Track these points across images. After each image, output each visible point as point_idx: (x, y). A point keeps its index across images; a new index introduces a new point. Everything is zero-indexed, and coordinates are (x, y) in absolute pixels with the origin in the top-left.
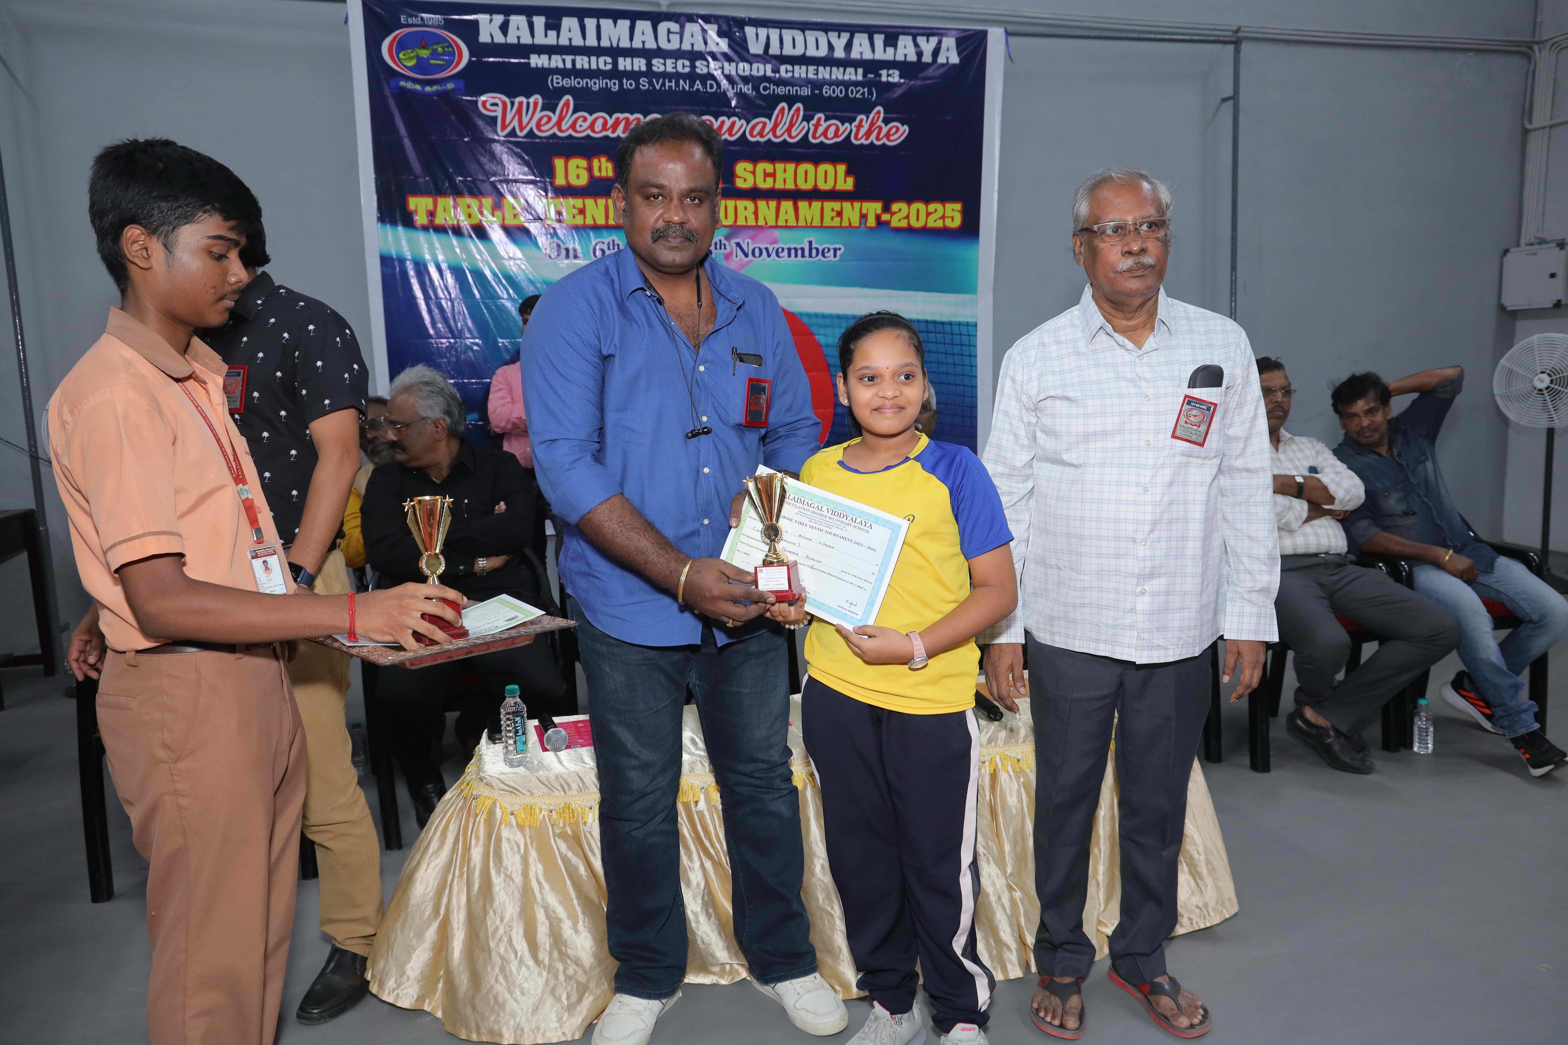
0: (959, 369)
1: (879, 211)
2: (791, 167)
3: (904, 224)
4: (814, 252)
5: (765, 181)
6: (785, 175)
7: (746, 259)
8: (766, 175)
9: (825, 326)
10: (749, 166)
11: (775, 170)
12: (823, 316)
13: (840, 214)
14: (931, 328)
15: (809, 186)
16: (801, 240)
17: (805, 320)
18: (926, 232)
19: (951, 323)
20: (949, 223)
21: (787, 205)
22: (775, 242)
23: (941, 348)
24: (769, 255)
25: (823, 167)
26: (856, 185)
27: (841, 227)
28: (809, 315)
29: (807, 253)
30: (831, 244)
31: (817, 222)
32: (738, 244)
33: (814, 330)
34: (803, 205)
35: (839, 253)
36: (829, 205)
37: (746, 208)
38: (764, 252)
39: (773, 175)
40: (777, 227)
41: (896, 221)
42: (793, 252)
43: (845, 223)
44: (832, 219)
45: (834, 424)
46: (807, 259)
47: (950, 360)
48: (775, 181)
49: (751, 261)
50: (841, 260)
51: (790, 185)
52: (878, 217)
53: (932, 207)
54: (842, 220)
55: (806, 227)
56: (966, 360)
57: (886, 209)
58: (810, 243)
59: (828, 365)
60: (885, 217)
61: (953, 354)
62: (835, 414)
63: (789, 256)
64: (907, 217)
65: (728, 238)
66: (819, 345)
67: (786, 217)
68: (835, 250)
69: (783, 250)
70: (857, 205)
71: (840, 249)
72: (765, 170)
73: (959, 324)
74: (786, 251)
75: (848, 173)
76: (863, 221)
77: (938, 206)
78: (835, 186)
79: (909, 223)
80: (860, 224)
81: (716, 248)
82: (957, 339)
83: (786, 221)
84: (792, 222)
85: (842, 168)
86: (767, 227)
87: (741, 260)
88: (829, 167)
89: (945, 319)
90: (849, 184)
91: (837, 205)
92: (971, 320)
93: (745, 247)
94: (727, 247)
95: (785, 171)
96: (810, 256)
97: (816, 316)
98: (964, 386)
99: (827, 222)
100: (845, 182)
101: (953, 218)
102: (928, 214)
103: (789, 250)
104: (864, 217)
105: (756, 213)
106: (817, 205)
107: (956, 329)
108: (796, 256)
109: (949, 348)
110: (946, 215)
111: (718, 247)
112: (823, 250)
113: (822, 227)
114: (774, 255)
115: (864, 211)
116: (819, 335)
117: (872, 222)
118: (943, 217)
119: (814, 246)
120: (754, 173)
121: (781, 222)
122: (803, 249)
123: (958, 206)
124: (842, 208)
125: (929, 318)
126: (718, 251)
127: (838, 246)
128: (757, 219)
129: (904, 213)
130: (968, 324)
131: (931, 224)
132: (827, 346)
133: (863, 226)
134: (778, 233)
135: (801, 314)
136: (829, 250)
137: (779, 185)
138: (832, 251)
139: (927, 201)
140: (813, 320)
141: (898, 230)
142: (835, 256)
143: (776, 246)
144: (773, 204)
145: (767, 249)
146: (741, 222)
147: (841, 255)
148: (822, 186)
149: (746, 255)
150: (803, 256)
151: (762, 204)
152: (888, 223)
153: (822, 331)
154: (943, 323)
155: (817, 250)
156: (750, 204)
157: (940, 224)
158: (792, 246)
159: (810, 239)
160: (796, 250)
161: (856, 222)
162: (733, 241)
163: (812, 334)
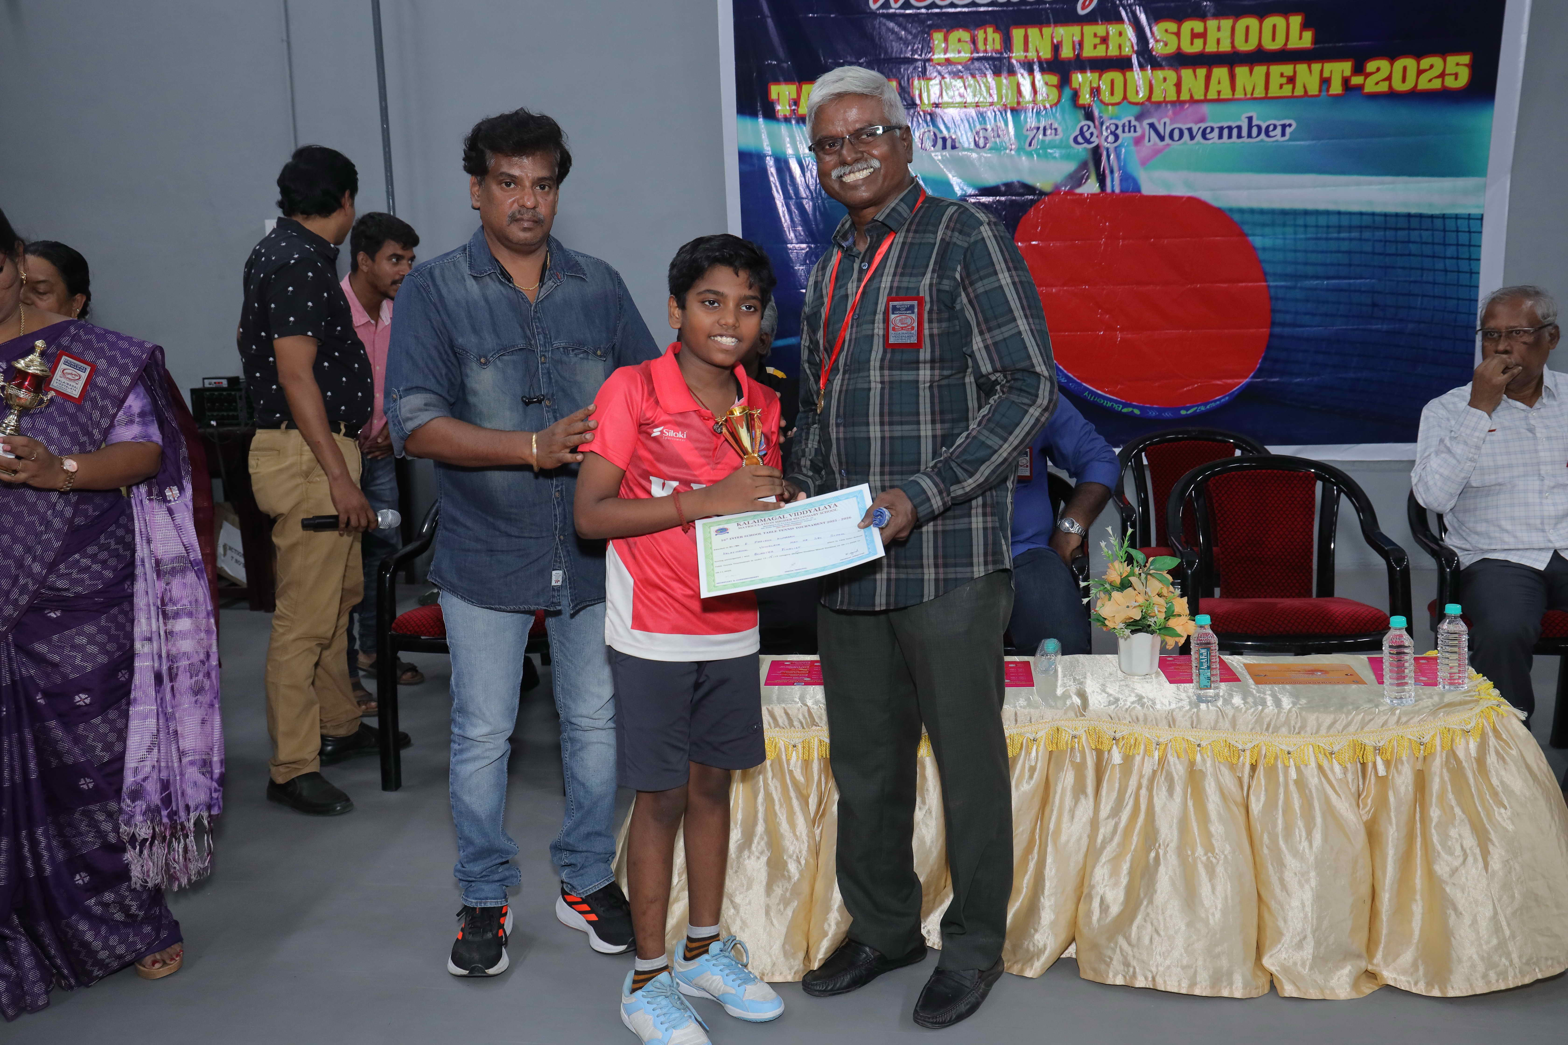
0: (1452, 277)
1: (1348, 73)
2: (1227, 23)
3: (1384, 87)
4: (1255, 131)
5: (1192, 43)
6: (1219, 35)
7: (1161, 144)
8: (1194, 36)
9: (1264, 225)
10: (1172, 26)
11: (1206, 29)
12: (1262, 212)
13: (1292, 80)
14: (1414, 223)
15: (1251, 46)
16: (1238, 116)
17: (1236, 217)
18: (1416, 96)
19: (1444, 217)
20: (1450, 82)
21: (1221, 73)
22: (1202, 120)
23: (1427, 250)
24: (1192, 137)
25: (1269, 22)
26: (1315, 41)
27: (1292, 97)
28: (1241, 211)
29: (1245, 132)
30: (1279, 120)
31: (1260, 92)
32: (1152, 126)
33: (1246, 229)
34: (1241, 72)
35: (1288, 130)
36: (1276, 70)
37: (1165, 79)
38: (1186, 133)
39: (1203, 35)
40: (1206, 100)
41: (1370, 86)
42: (1226, 132)
43: (1299, 91)
44: (1281, 86)
45: (1269, 347)
46: (1245, 140)
47: (1440, 265)
48: (1205, 43)
49: (1168, 145)
50: (1290, 140)
51: (1226, 47)
52: (1346, 81)
53: (1425, 63)
54: (1294, 88)
55: (1246, 99)
56: (1464, 265)
57: (1359, 69)
58: (1250, 119)
59: (1265, 274)
60: (1357, 80)
61: (1445, 258)
62: (1271, 335)
63: (1221, 136)
64: (1389, 78)
65: (1139, 118)
66: (1253, 249)
67: (1219, 88)
68: (1284, 127)
69: (1212, 129)
70: (1316, 67)
71: (1290, 125)
72: (1192, 30)
73: (1457, 217)
74: (1216, 131)
75: (1304, 27)
76: (1324, 87)
77: (1437, 61)
78: (1286, 44)
79: (1390, 86)
80: (1320, 91)
81: (1124, 131)
82: (1451, 238)
83: (1219, 92)
84: (1226, 93)
85: (1296, 21)
86: (1192, 101)
87: (1155, 144)
88: (1279, 21)
89: (1437, 212)
90: (1307, 40)
91: (1288, 69)
92: (1474, 211)
93: (1161, 129)
94: (1138, 129)
95: (1219, 29)
96: (1250, 135)
97: (1252, 211)
98: (1458, 299)
99: (1274, 91)
100: (1301, 38)
101: (1456, 75)
102: (1420, 72)
103: (1221, 129)
104: (1325, 82)
105: (1178, 85)
106: (1260, 70)
107: (1451, 224)
108: (1230, 137)
109: (1439, 249)
110: (1447, 72)
111: (1127, 129)
112: (1268, 127)
113: (1266, 98)
114: (1199, 137)
115: (1326, 74)
116: (1254, 235)
117: (1336, 88)
118: (1442, 75)
119: (1255, 122)
120: (1178, 34)
121: (1212, 95)
122: (1239, 128)
123: (1466, 59)
124: (1295, 72)
125: (1413, 211)
126: (1127, 135)
127: (1287, 122)
128: (1179, 91)
129: (1384, 73)
130: (1469, 217)
131: (1424, 84)
132: (1264, 249)
133: (1324, 93)
134: (1207, 109)
135: (1231, 210)
136: (1275, 127)
137: (1211, 48)
138: (1279, 129)
139: (1418, 56)
140: (1247, 217)
141: (1374, 96)
142: (1283, 134)
143: (1203, 126)
144: (1202, 72)
145: (1190, 130)
146: (1157, 97)
147: (1291, 133)
148: (1269, 45)
149: (1162, 138)
150: (1239, 136)
151: (1187, 73)
152: (1361, 87)
153: (1258, 231)
154: (1432, 217)
155: (1259, 128)
156: (1171, 75)
157: (1437, 84)
158: (1225, 125)
159: (1249, 115)
160: (1230, 129)
161: (1314, 89)
162: (1146, 122)
163: (1243, 235)
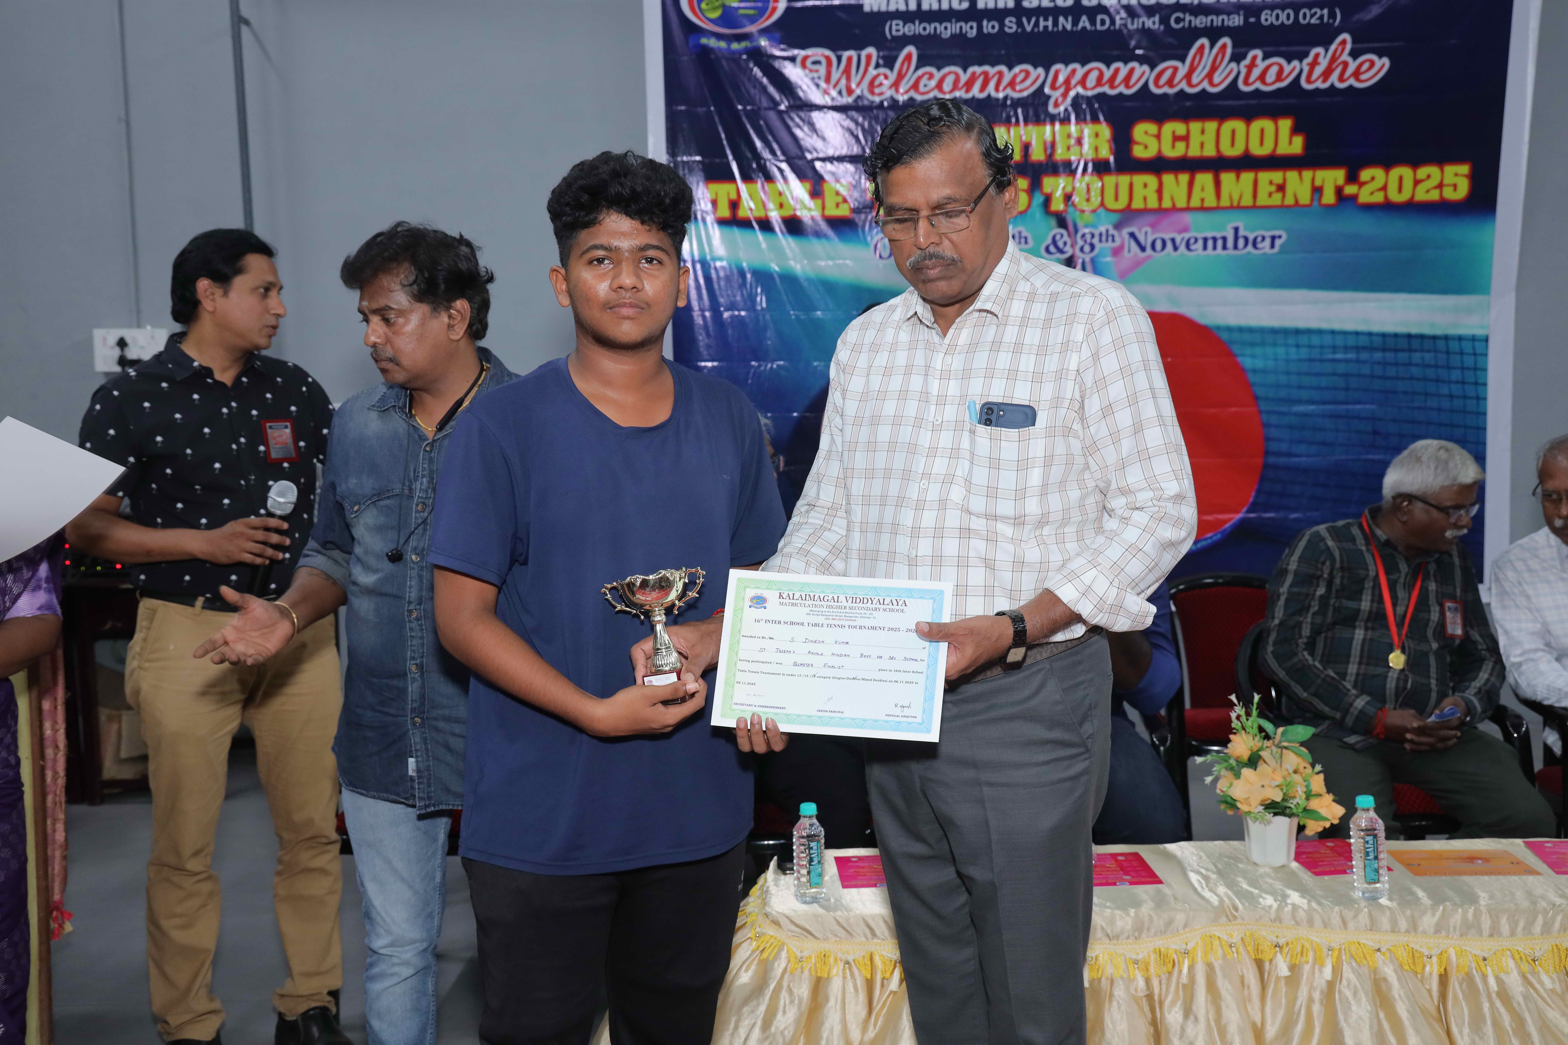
0: (1458, 403)
1: (1341, 181)
2: (1211, 126)
3: (1379, 198)
4: (1241, 242)
5: (1173, 147)
6: (1203, 138)
7: (1142, 255)
8: (1176, 138)
9: (1252, 344)
10: (1152, 128)
11: (1188, 131)
12: (1251, 330)
13: (1281, 188)
14: (1415, 344)
15: (1237, 151)
16: (1224, 225)
17: (1224, 336)
18: (1412, 208)
19: (1446, 338)
20: (1449, 194)
21: (1205, 179)
22: (1186, 229)
23: (1431, 373)
24: (1176, 248)
25: (1257, 125)
26: (1307, 146)
27: (1282, 206)
28: (1229, 329)
29: (1230, 243)
30: (1267, 230)
31: (1247, 201)
32: (1132, 235)
33: (1235, 349)
34: (1227, 178)
35: (1278, 242)
36: (1265, 177)
37: (1145, 186)
38: (1169, 245)
39: (1186, 138)
40: (1188, 209)
41: (1366, 195)
42: (1210, 243)
43: (1290, 200)
44: (1270, 194)
45: (1262, 479)
46: (1231, 251)
47: (1444, 390)
48: (1187, 147)
49: (1150, 257)
50: (1280, 252)
51: (1210, 151)
52: (1339, 191)
53: (1422, 172)
54: (1284, 196)
55: (1231, 207)
56: (1470, 390)
57: (1352, 178)
58: (1236, 230)
59: (1256, 398)
60: (1350, 190)
61: (1450, 382)
62: (1266, 466)
63: (1205, 248)
64: (1384, 188)
65: (1118, 226)
66: (1242, 370)
67: (1203, 195)
68: (1273, 238)
69: (1196, 240)
70: (1307, 174)
71: (1280, 237)
72: (1174, 132)
73: (1460, 338)
74: (1200, 243)
75: (1295, 131)
76: (1316, 196)
77: (1433, 171)
78: (1275, 150)
79: (1386, 197)
80: (1312, 200)
81: (1100, 241)
82: (1455, 360)
83: (1203, 200)
84: (1211, 202)
85: (1285, 124)
86: (1174, 209)
87: (1136, 255)
88: (1266, 124)
89: (1438, 332)
90: (1296, 146)
91: (1277, 176)
92: (1479, 332)
93: (1141, 238)
94: (1117, 239)
95: (1203, 132)
96: (1236, 247)
97: (1240, 330)
98: (1466, 427)
99: (1262, 200)
100: (1290, 143)
101: (1455, 187)
102: (1417, 182)
103: (1205, 240)
104: (1317, 191)
105: (1160, 192)
106: (1247, 177)
107: (1454, 346)
108: (1215, 248)
109: (1443, 373)
110: (1446, 182)
111: (1104, 238)
112: (1256, 238)
113: (1254, 207)
114: (1182, 248)
115: (1318, 183)
116: (1243, 355)
117: (1329, 197)
118: (1440, 186)
119: (1242, 233)
120: (1158, 137)
121: (1195, 202)
122: (1224, 239)
123: (1464, 169)
124: (1285, 180)
125: (1414, 330)
126: (1104, 245)
127: (1276, 233)
128: (1160, 198)
129: (1379, 182)
130: (1473, 339)
131: (1421, 195)
132: (1255, 371)
133: (1316, 203)
134: (1190, 218)
135: (1218, 328)
136: (1264, 238)
137: (1194, 151)
138: (1268, 241)
139: (1415, 165)
140: (1236, 336)
141: (1369, 207)
142: (1272, 246)
143: (1187, 236)
144: (1184, 178)
145: (1173, 240)
146: (1137, 204)
147: (1282, 246)
148: (1257, 150)
149: (1143, 249)
150: (1225, 247)
151: (1168, 179)
152: (1354, 198)
153: (1248, 351)
154: (1434, 338)
155: (1246, 239)
156: (1151, 180)
157: (1434, 196)
158: (1209, 234)
159: (1235, 224)
160: (1215, 240)
161: (1305, 197)
162: (1125, 231)
163: (1231, 355)
